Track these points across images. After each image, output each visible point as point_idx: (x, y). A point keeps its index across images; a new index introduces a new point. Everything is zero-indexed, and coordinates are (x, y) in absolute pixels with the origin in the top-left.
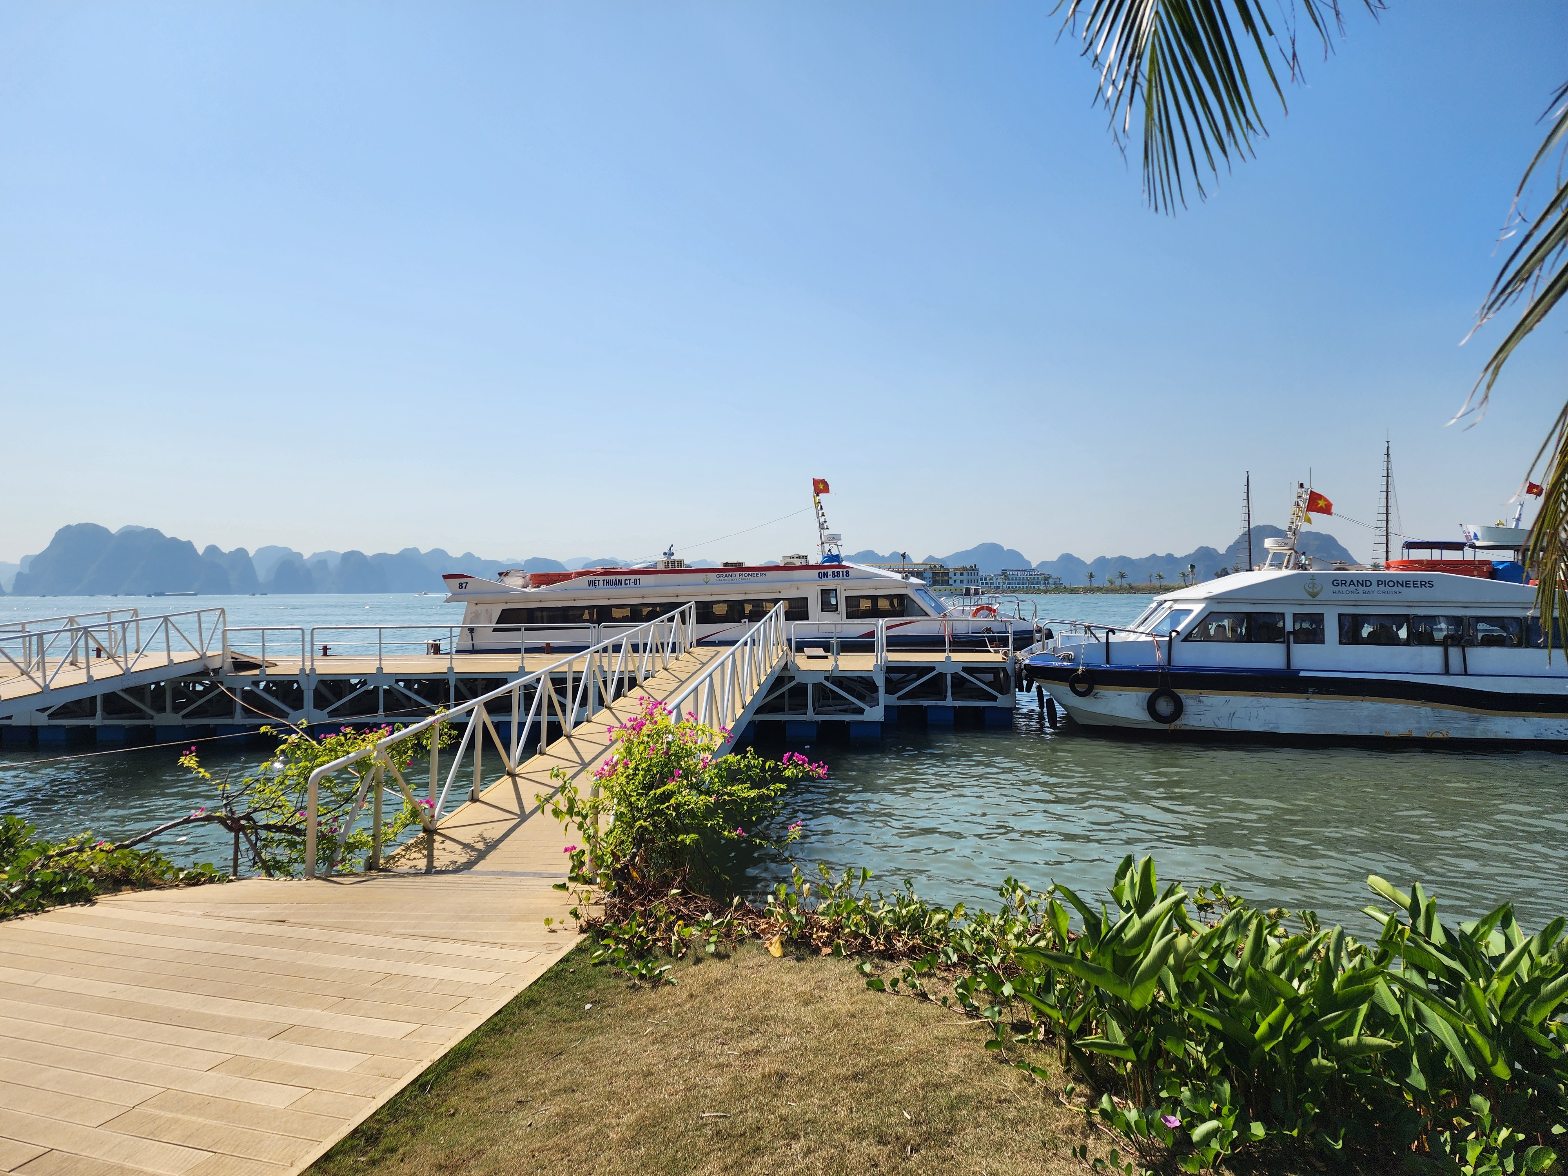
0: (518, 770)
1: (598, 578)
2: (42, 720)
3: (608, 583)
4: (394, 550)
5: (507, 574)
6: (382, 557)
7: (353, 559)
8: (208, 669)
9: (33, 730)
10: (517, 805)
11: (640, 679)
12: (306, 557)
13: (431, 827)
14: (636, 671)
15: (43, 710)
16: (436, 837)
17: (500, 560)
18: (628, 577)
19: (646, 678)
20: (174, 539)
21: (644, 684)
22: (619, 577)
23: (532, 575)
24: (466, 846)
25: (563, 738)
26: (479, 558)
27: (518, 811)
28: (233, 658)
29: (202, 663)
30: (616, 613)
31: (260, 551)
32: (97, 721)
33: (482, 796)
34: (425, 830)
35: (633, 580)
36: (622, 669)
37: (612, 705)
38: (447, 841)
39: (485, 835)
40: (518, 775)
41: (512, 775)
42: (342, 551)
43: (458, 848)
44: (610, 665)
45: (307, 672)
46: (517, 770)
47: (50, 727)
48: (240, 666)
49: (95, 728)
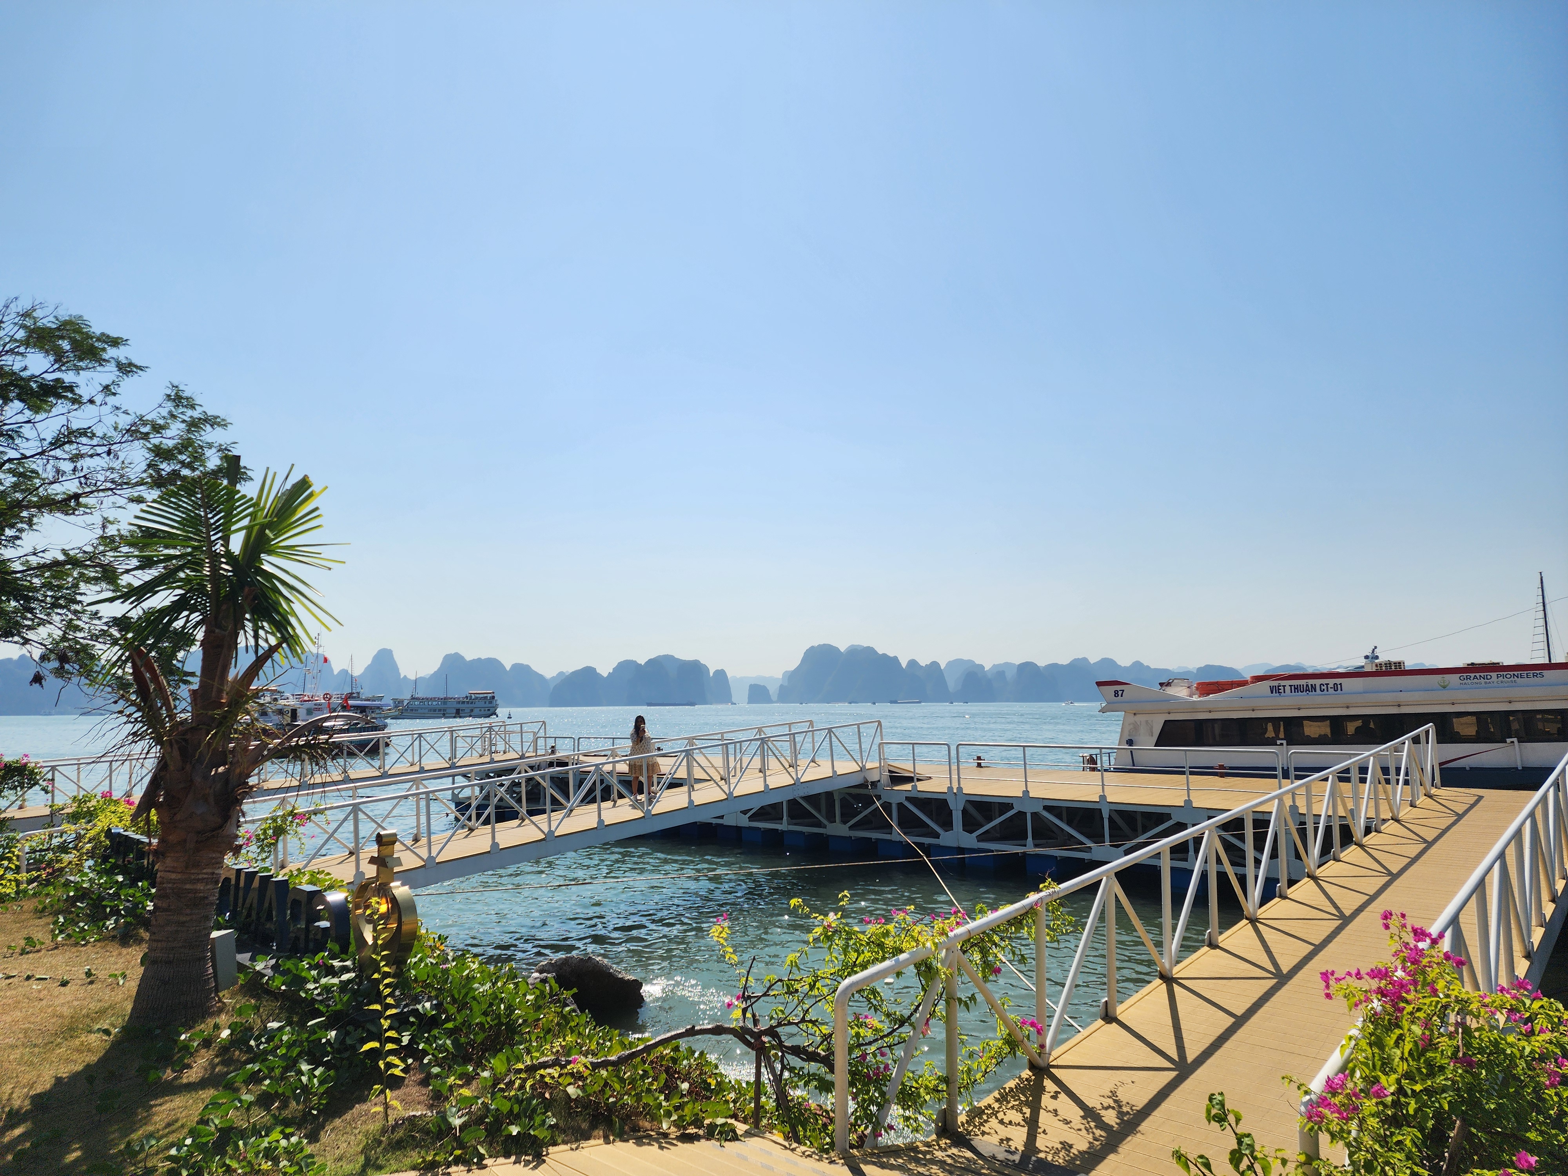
0: (1177, 971)
1: (1283, 683)
2: (744, 821)
3: (1297, 689)
4: (1064, 660)
5: (1168, 684)
6: (1054, 667)
7: (1027, 669)
8: (867, 781)
9: (738, 829)
10: (1173, 1041)
11: (1358, 831)
12: (987, 668)
13: (1041, 1062)
14: (1349, 817)
15: (744, 812)
16: (1048, 1084)
17: (1171, 669)
18: (1324, 681)
19: (1368, 831)
20: (884, 655)
21: (1365, 840)
22: (1311, 682)
23: (1199, 684)
24: (1089, 1113)
25: (1245, 921)
26: (1148, 667)
27: (1173, 1053)
28: (890, 771)
29: (862, 775)
30: (1311, 730)
31: (949, 664)
32: (783, 826)
33: (1121, 1011)
34: (1032, 1067)
35: (1331, 685)
36: (1330, 813)
37: (1319, 872)
38: (1063, 1096)
39: (1122, 1096)
40: (1175, 980)
41: (1168, 980)
42: (1018, 663)
43: (1074, 1113)
44: (1309, 805)
45: (955, 791)
46: (1175, 970)
47: (750, 828)
48: (897, 779)
49: (783, 832)
